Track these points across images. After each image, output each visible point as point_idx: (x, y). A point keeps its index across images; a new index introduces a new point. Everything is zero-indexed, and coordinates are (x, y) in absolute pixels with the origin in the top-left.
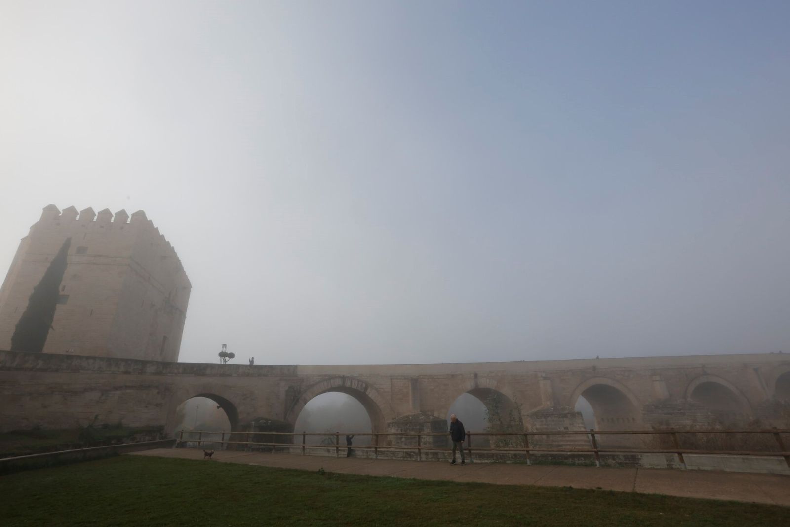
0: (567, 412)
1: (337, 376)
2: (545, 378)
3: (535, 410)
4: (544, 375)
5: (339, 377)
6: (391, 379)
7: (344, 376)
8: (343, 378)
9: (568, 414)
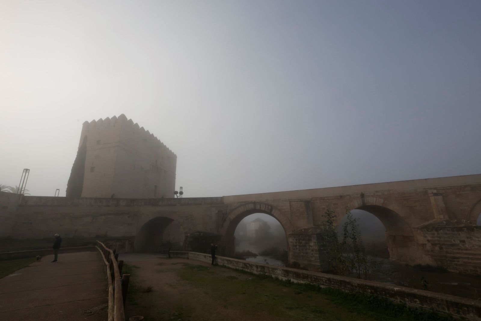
0: (463, 225)
1: (250, 202)
2: (436, 194)
3: (426, 223)
4: (435, 191)
5: (252, 203)
6: (290, 202)
7: (255, 202)
8: (255, 203)
9: (464, 227)
